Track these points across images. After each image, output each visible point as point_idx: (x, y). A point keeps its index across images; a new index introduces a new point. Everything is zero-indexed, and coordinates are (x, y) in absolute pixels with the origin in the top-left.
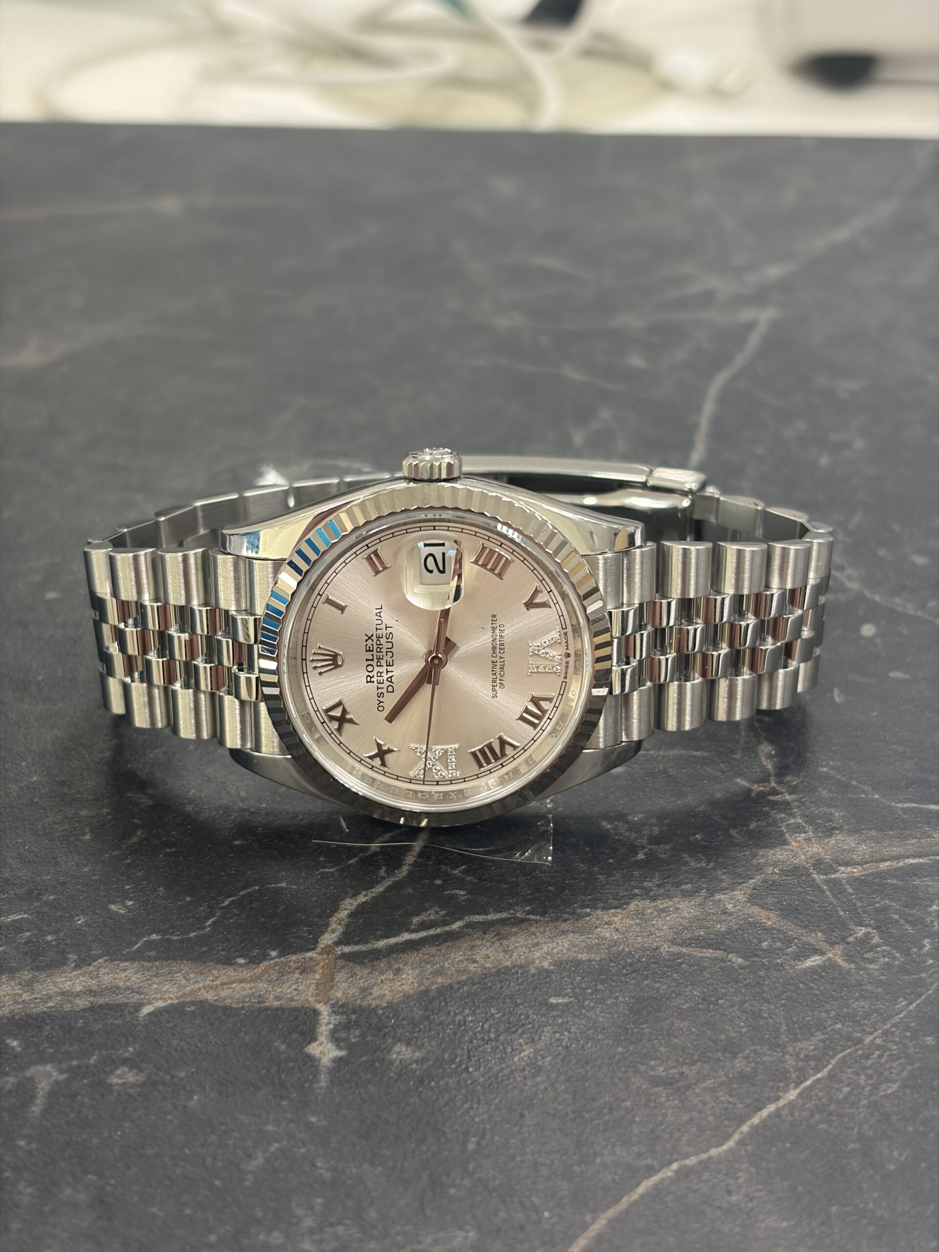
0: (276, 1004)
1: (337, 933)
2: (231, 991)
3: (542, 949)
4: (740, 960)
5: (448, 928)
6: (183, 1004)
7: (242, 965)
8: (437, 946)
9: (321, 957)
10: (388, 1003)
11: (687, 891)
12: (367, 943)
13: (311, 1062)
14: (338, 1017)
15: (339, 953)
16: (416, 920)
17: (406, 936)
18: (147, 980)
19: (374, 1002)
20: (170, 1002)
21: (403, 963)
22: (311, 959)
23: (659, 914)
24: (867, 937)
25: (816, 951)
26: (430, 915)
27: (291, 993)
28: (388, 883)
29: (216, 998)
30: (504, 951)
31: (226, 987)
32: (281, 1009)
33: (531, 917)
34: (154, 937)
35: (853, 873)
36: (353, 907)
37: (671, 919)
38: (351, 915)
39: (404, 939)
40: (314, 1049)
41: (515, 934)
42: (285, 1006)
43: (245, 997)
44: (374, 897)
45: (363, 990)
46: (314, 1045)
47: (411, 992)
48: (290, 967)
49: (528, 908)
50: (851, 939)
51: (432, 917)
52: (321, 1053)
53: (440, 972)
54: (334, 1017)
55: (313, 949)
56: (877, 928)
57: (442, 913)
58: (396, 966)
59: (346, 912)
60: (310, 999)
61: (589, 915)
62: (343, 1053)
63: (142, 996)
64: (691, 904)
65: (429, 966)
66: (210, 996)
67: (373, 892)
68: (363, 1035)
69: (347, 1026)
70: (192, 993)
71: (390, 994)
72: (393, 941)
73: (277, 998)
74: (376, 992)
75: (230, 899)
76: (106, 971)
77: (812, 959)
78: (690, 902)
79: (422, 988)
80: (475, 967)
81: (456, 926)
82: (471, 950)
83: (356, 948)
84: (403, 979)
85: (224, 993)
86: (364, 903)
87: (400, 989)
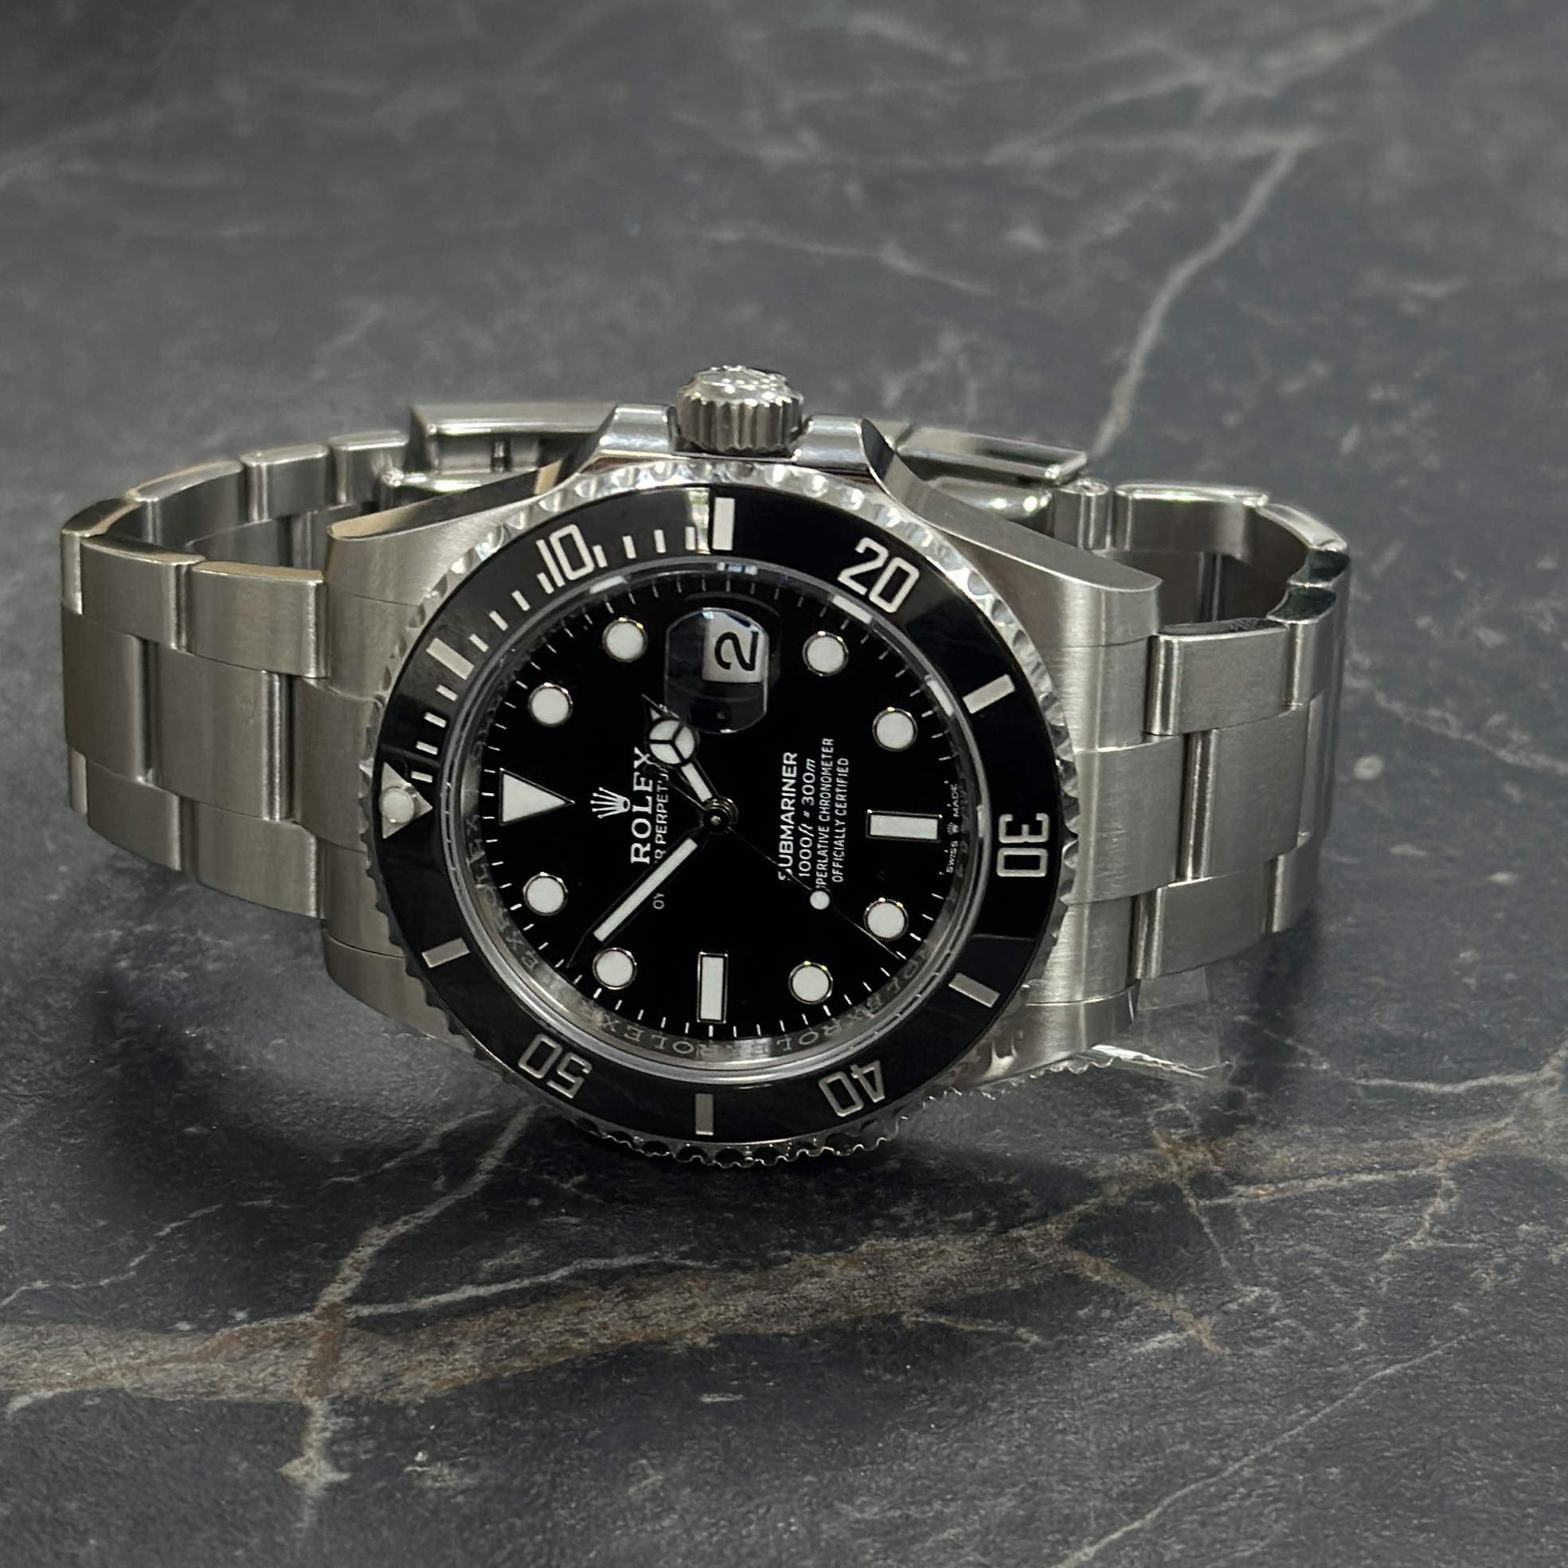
0: (238, 1396)
1: (352, 1285)
2: (163, 1374)
3: (699, 1315)
4: (1035, 1338)
5: (542, 1279)
6: (83, 1394)
7: (185, 1334)
8: (520, 1307)
9: (320, 1322)
10: (426, 1398)
11: (964, 1222)
12: (401, 1301)
13: (290, 1490)
14: (340, 1420)
15: (352, 1316)
16: (488, 1265)
17: (470, 1291)
18: (24, 1354)
19: (402, 1396)
20: (59, 1390)
21: (460, 1336)
22: (304, 1325)
23: (909, 1261)
24: (1262, 1303)
25: (1171, 1325)
26: (515, 1257)
27: (264, 1380)
28: (448, 1201)
29: (137, 1385)
30: (635, 1318)
31: (157, 1367)
32: (247, 1405)
33: (688, 1262)
34: (39, 1284)
35: (1257, 1196)
36: (383, 1242)
37: (931, 1269)
38: (380, 1254)
39: (466, 1295)
40: (295, 1469)
41: (657, 1290)
42: (252, 1400)
43: (185, 1385)
44: (421, 1226)
45: (386, 1377)
46: (296, 1462)
47: (467, 1382)
48: (266, 1337)
49: (683, 1248)
50: (1233, 1307)
51: (517, 1261)
52: (307, 1475)
53: (522, 1351)
54: (334, 1420)
55: (309, 1309)
56: (1279, 1287)
57: (536, 1254)
58: (447, 1340)
59: (370, 1250)
60: (295, 1391)
61: (788, 1260)
62: (344, 1476)
63: (14, 1382)
64: (968, 1244)
65: (503, 1340)
66: (127, 1383)
67: (419, 1218)
68: (380, 1448)
69: (353, 1435)
70: (99, 1376)
71: (433, 1384)
72: (444, 1298)
73: (239, 1387)
74: (408, 1380)
75: (173, 1225)
77: (1161, 1337)
78: (967, 1240)
79: (486, 1376)
80: (581, 1344)
81: (555, 1276)
82: (577, 1314)
83: (383, 1309)
84: (456, 1360)
85: (153, 1377)
86: (403, 1235)
87: (449, 1377)
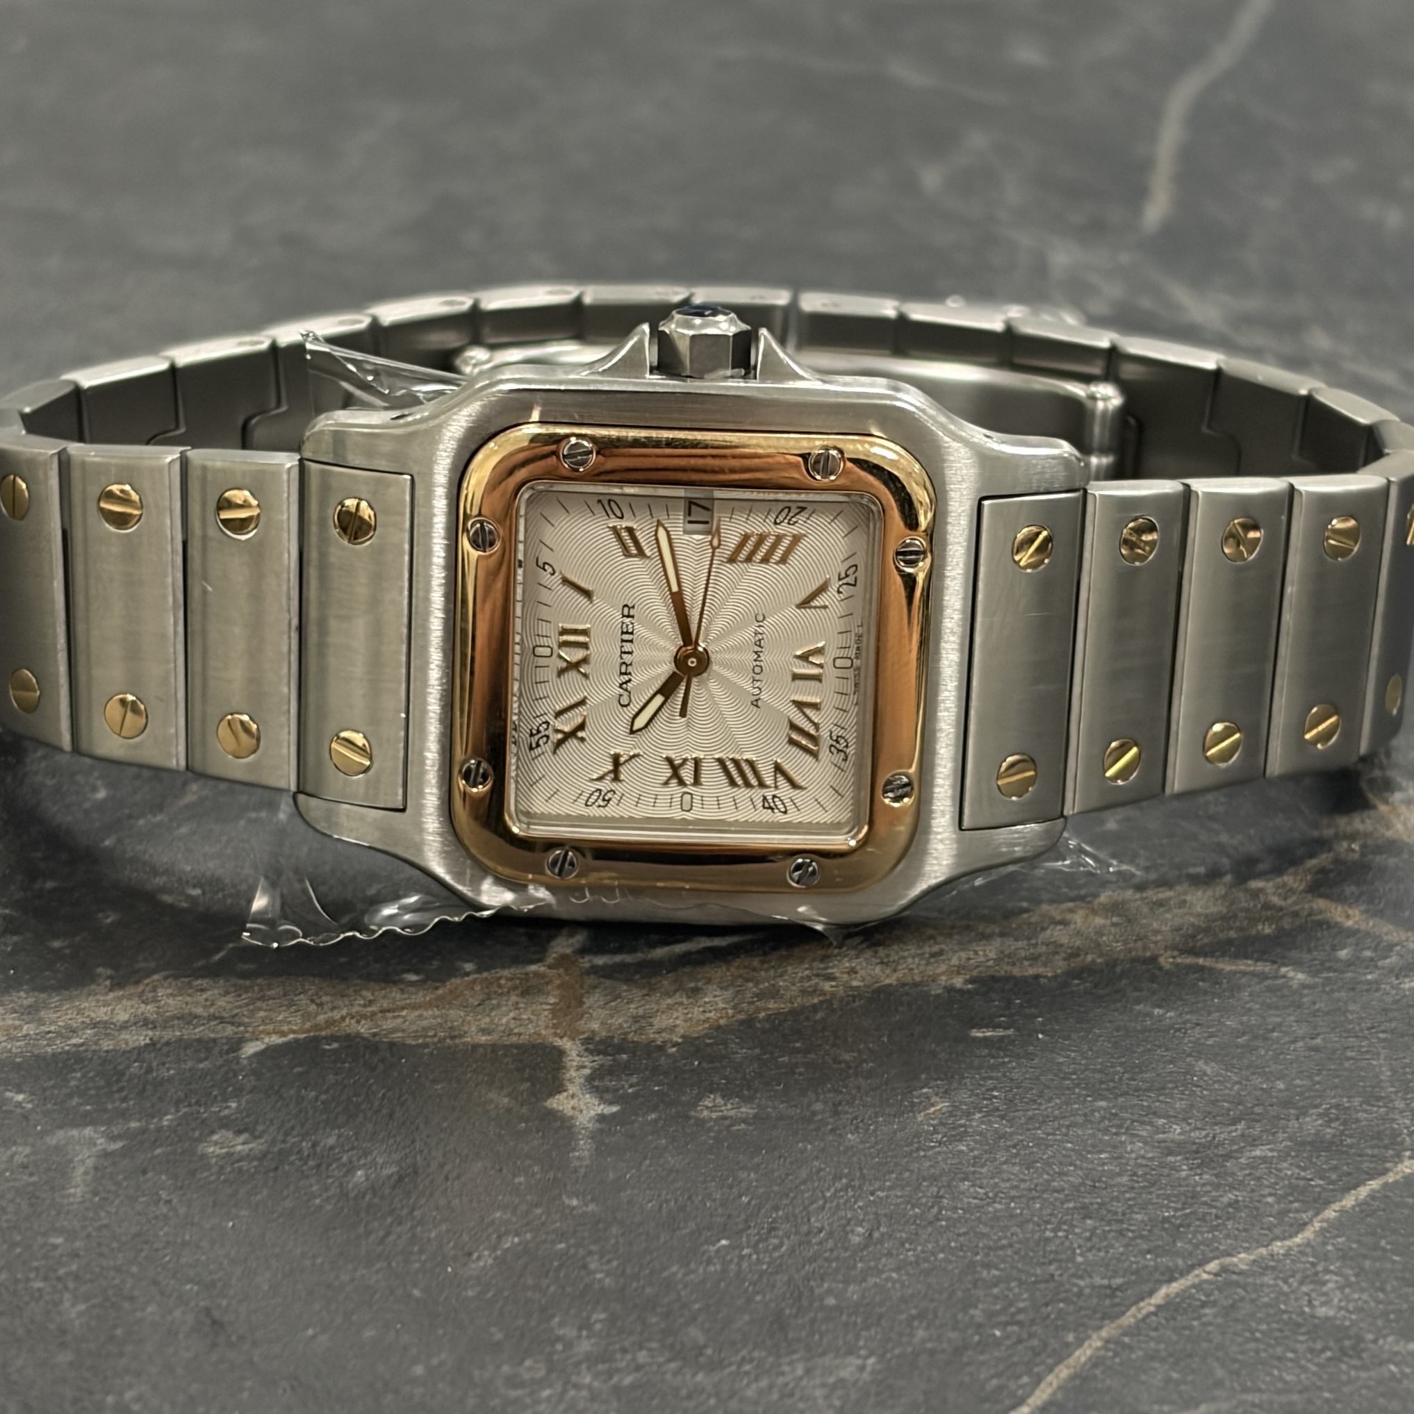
1: (579, 938)
2: (399, 1021)
3: (949, 960)
4: (1302, 976)
6: (316, 1040)
7: (413, 984)
9: (554, 971)
10: (683, 1037)
12: (635, 952)
13: (561, 1125)
14: (597, 1058)
15: (587, 965)
17: (703, 942)
18: (247, 1005)
19: (658, 1036)
20: (292, 1036)
21: (703, 981)
22: (536, 974)
27: (508, 1023)
29: (373, 1031)
30: (882, 963)
31: (390, 1015)
32: (494, 1047)
40: (560, 1103)
42: (500, 1043)
43: (424, 1029)
45: (636, 1019)
46: (560, 1097)
52: (573, 1108)
54: (590, 1058)
55: (540, 961)
60: (543, 1032)
62: (613, 1109)
63: (242, 1028)
66: (364, 1028)
68: (645, 1084)
69: (614, 1071)
70: (330, 1023)
71: (686, 1025)
73: (484, 1031)
76: (170, 991)
80: (832, 986)
82: (822, 961)
83: (617, 959)
84: (706, 1003)
87: (702, 1018)
